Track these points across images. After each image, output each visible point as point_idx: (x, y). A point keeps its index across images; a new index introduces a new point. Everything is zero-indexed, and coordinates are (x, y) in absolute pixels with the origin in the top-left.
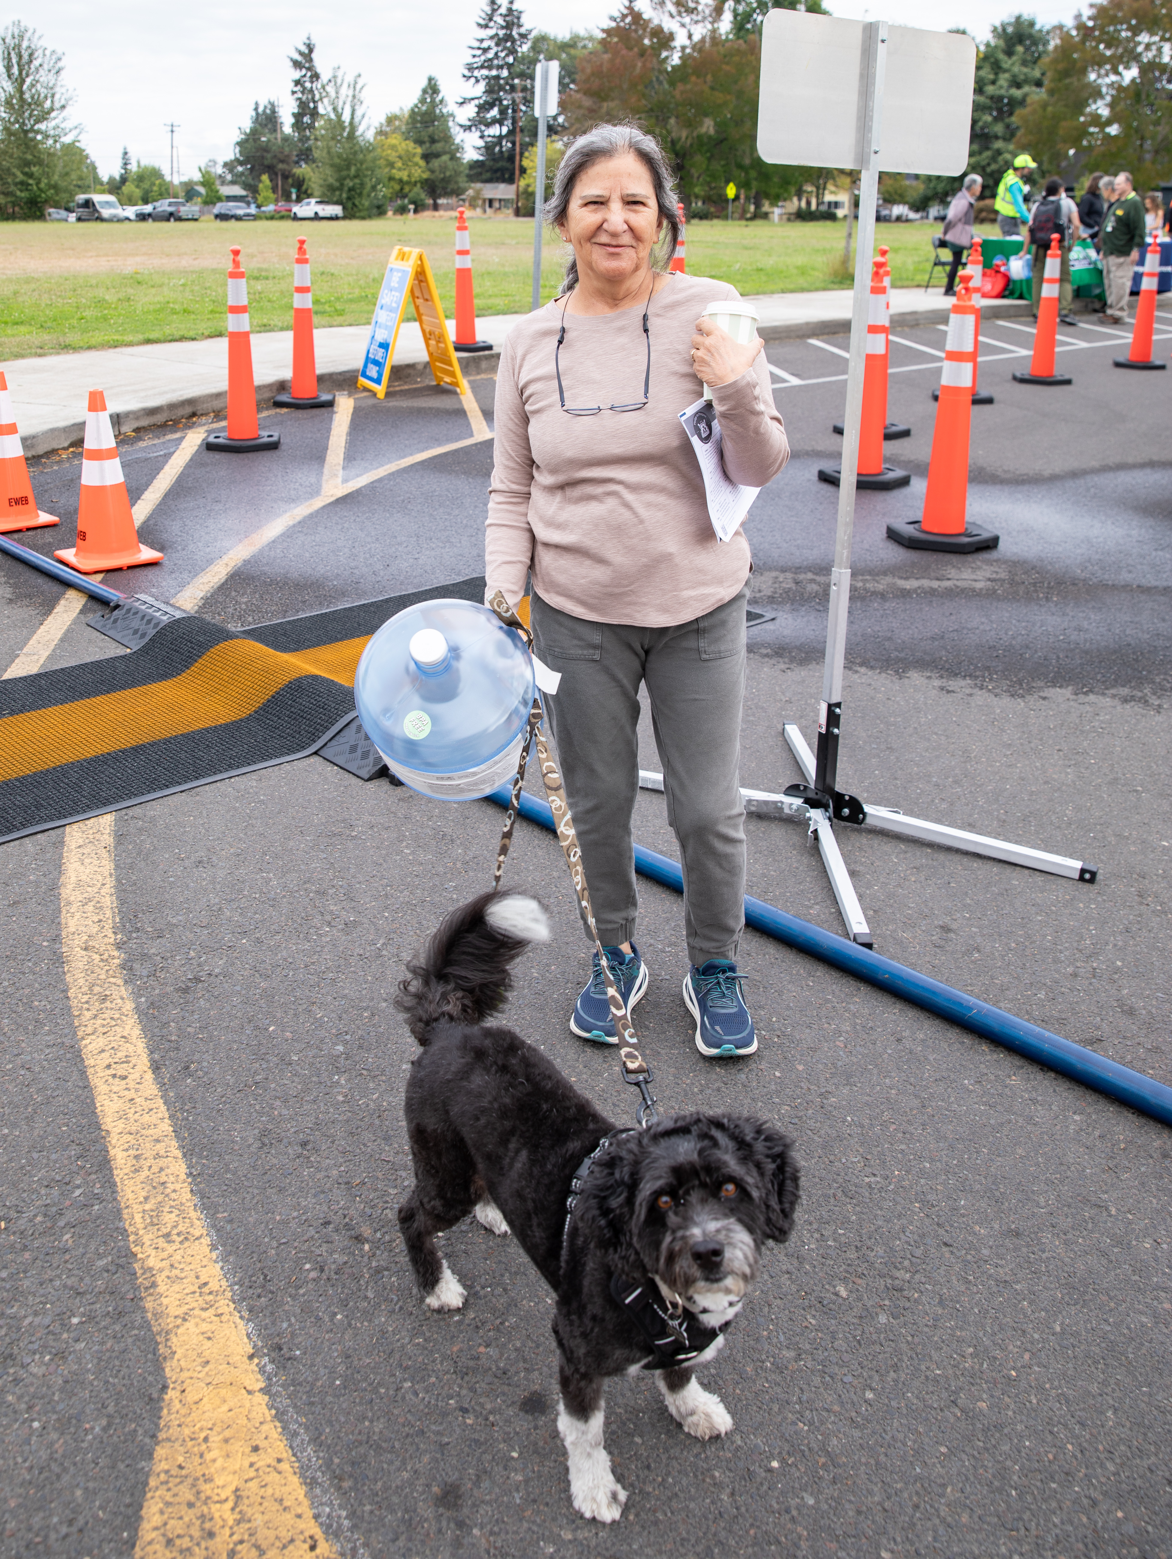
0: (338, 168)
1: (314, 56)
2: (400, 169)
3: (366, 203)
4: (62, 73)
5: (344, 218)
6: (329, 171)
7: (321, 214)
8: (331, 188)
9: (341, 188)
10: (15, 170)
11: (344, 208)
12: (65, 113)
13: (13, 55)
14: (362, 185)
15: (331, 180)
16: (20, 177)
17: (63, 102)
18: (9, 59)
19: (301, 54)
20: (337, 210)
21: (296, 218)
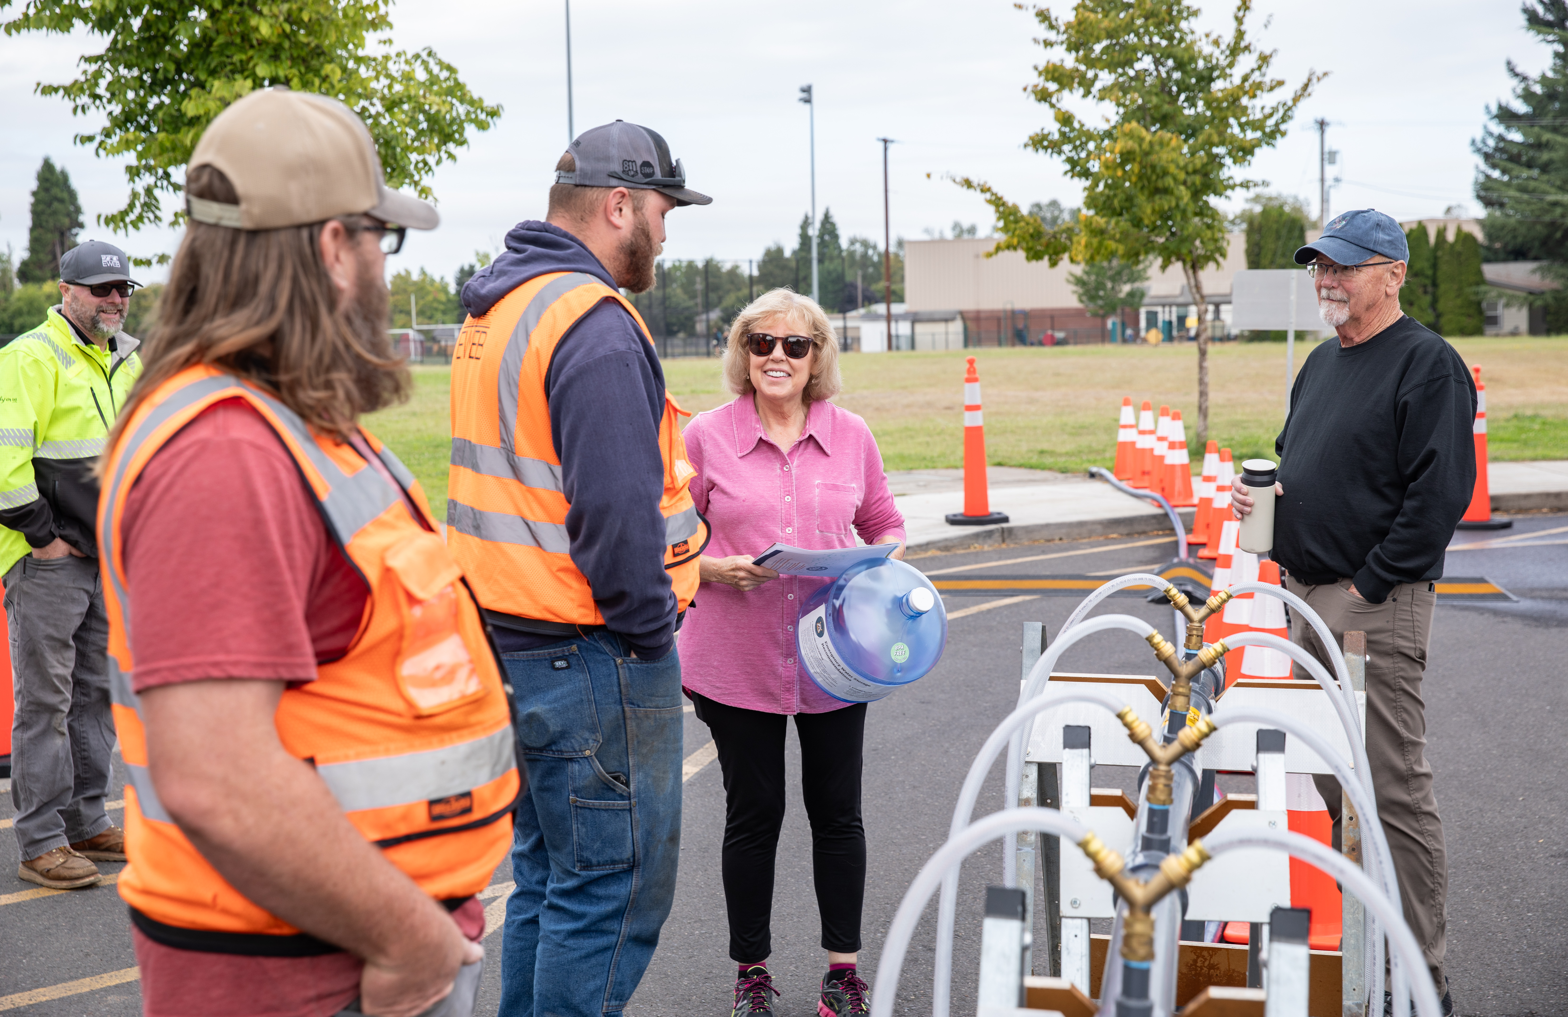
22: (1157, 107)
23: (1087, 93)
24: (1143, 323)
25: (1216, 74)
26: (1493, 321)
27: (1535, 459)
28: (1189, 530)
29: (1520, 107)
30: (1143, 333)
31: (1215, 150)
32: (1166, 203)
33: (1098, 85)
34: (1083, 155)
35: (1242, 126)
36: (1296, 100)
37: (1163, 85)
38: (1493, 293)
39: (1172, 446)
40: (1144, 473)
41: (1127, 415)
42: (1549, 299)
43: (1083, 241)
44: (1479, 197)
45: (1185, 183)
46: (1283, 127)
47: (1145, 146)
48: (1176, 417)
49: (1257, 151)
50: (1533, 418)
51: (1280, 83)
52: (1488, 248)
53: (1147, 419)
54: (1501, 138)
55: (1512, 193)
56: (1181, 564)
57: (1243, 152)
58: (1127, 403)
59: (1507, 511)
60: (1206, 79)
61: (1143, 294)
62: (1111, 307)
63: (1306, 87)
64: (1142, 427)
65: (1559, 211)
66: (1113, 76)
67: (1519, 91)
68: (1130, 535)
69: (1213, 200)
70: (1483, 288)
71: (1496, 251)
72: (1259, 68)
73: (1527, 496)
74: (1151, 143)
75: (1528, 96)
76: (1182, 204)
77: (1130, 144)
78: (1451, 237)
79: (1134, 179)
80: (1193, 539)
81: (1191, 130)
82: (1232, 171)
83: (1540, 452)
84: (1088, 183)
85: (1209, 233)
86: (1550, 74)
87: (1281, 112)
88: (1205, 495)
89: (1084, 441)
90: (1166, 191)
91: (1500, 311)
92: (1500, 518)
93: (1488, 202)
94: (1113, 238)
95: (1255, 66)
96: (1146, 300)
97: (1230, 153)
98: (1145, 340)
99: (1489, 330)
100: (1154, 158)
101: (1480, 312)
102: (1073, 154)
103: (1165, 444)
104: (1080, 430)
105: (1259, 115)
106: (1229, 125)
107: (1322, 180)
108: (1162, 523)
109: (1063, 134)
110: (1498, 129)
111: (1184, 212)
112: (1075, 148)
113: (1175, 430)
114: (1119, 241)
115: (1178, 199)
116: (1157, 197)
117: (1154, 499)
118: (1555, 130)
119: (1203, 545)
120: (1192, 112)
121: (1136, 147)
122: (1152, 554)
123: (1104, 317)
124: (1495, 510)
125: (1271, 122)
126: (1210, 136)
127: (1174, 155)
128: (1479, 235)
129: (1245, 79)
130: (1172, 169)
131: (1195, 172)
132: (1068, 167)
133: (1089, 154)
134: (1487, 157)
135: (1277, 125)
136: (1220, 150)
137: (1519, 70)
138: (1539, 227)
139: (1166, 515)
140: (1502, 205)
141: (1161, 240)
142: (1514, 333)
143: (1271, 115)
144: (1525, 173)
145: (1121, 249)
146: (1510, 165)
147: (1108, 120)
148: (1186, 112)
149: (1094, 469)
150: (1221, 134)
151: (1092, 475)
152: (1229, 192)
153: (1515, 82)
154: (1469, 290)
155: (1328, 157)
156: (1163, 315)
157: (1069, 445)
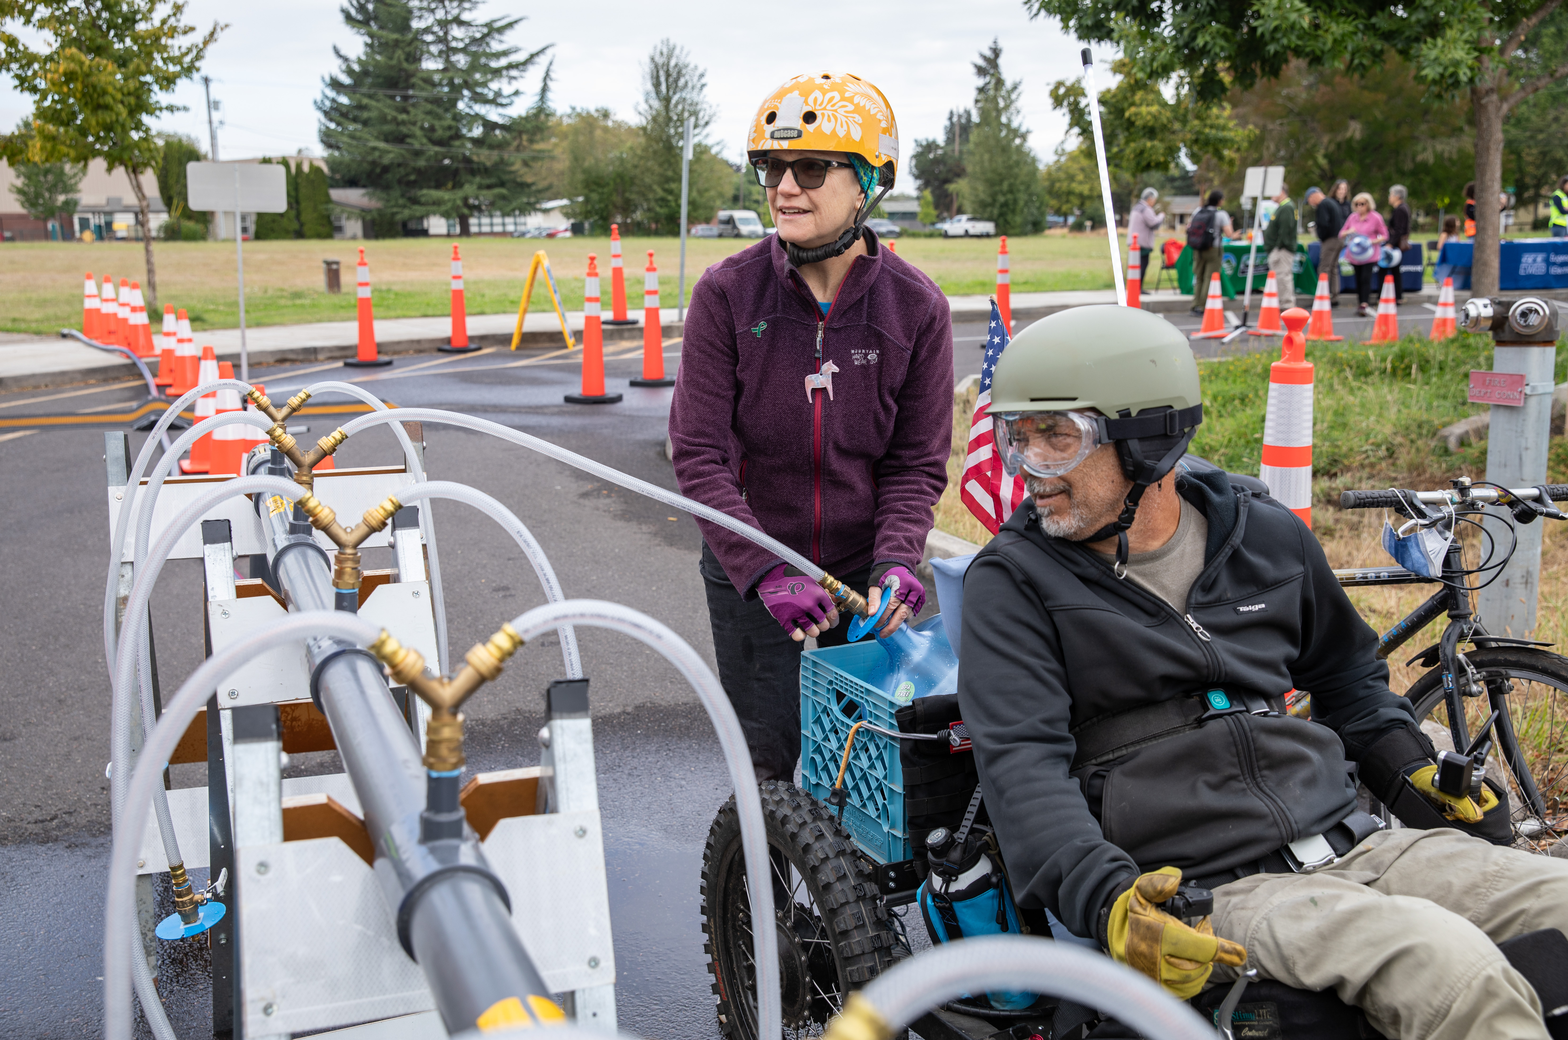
0: (990, 183)
1: (1001, 61)
2: (1081, 183)
3: (1018, 219)
4: (705, 90)
5: (996, 235)
6: (981, 187)
7: (972, 231)
8: (983, 205)
9: (992, 205)
10: (655, 187)
11: (997, 226)
12: (708, 129)
13: (662, 74)
14: (1015, 201)
15: (982, 196)
16: (660, 193)
17: (706, 119)
18: (658, 77)
19: (985, 58)
20: (988, 227)
21: (946, 235)
22: (90, 39)
23: (28, 22)
24: (77, 227)
25: (139, 17)
26: (339, 229)
27: (398, 317)
28: (154, 375)
29: (346, 80)
30: (78, 234)
31: (143, 79)
32: (108, 117)
33: (37, 16)
34: (30, 73)
35: (164, 60)
36: (206, 43)
37: (93, 24)
38: (338, 210)
39: (134, 309)
40: (110, 333)
41: (90, 287)
42: (375, 214)
43: (38, 145)
44: (322, 141)
45: (122, 102)
46: (197, 64)
47: (85, 68)
48: (135, 286)
49: (178, 81)
50: (389, 291)
51: (192, 29)
52: (332, 178)
53: (108, 290)
54: (333, 100)
55: (345, 139)
56: (155, 400)
57: (168, 82)
58: (89, 277)
59: (386, 353)
60: (130, 20)
61: (76, 203)
62: (50, 212)
63: (212, 34)
64: (105, 296)
65: (377, 154)
66: (50, 10)
67: (344, 67)
68: (105, 381)
69: (146, 119)
70: (331, 206)
71: (337, 181)
72: (175, 14)
73: (399, 343)
74: (90, 67)
75: (350, 72)
76: (121, 119)
77: (72, 66)
78: (306, 168)
79: (78, 95)
80: (159, 381)
81: (122, 61)
82: (159, 96)
83: (399, 312)
84: (37, 97)
85: (145, 145)
86: (363, 58)
87: (195, 52)
88: (166, 347)
89: (50, 311)
90: (107, 107)
91: (344, 223)
92: (384, 358)
93: (328, 145)
94: (64, 143)
95: (171, 12)
96: (79, 208)
97: (157, 82)
98: (80, 240)
99: (337, 235)
100: (94, 79)
101: (330, 222)
102: (20, 72)
103: (128, 309)
104: (43, 303)
105: (177, 53)
106: (153, 59)
107: (210, 122)
108: (132, 370)
109: (9, 54)
110: (331, 94)
111: (123, 126)
112: (22, 67)
113: (137, 298)
114: (70, 146)
115: (118, 114)
116: (100, 112)
117: (122, 352)
118: (370, 97)
119: (170, 386)
120: (121, 46)
121: (78, 68)
122: (127, 394)
123: (45, 220)
124: (379, 352)
125: (187, 59)
126: (138, 66)
127: (110, 78)
128: (325, 169)
129: (164, 22)
130: (110, 89)
131: (129, 94)
132: (17, 82)
133: (35, 73)
134: (326, 113)
135: (192, 62)
136: (148, 78)
137: (343, 52)
138: (365, 165)
139: (134, 364)
140: (338, 148)
141: (106, 148)
142: (354, 238)
143: (187, 54)
144: (351, 127)
145: (73, 153)
146: (342, 120)
147: (50, 45)
148: (116, 46)
149: (65, 331)
150: (148, 65)
151: (64, 336)
152: (158, 113)
153: (339, 61)
154: (322, 207)
155: (213, 105)
156: (94, 220)
157: (38, 314)
